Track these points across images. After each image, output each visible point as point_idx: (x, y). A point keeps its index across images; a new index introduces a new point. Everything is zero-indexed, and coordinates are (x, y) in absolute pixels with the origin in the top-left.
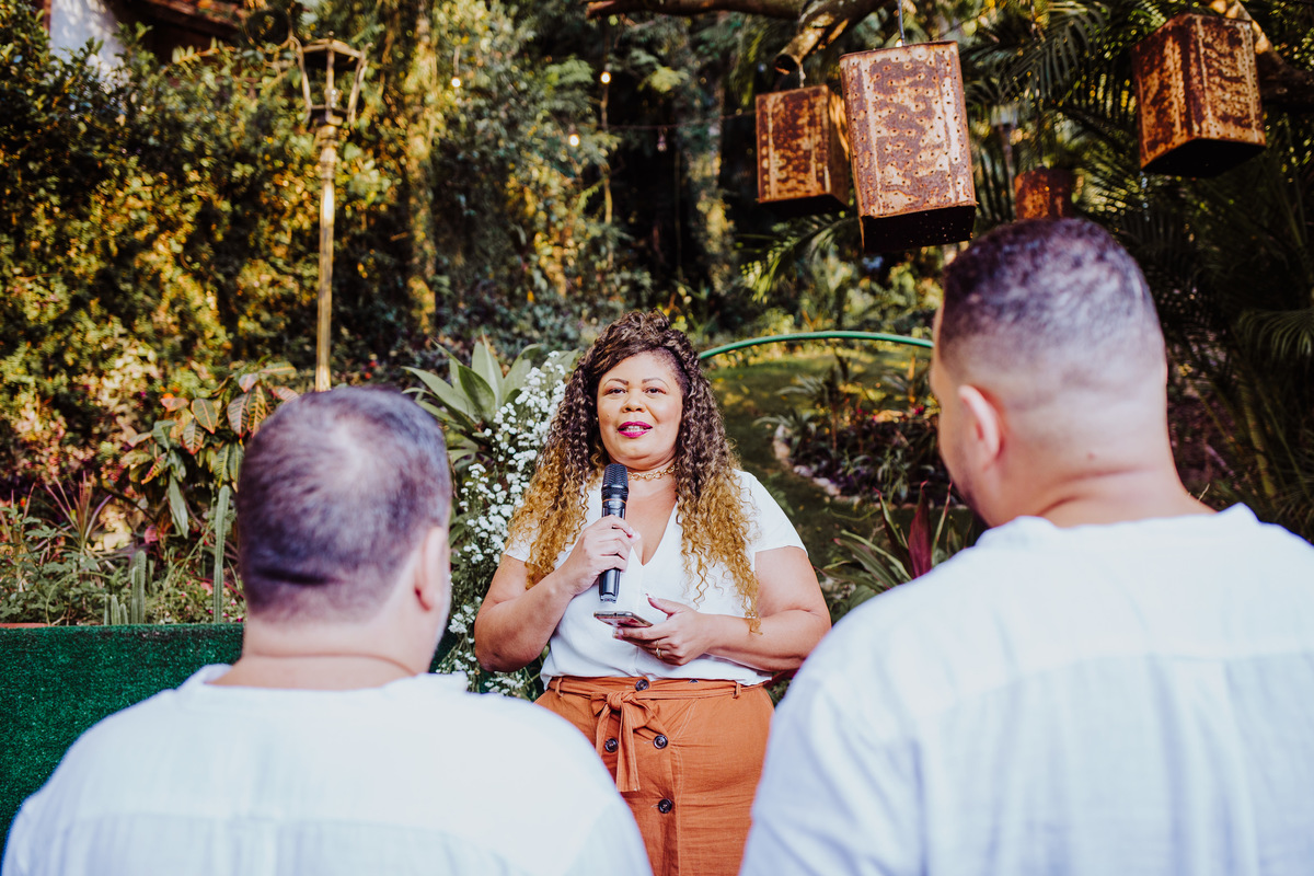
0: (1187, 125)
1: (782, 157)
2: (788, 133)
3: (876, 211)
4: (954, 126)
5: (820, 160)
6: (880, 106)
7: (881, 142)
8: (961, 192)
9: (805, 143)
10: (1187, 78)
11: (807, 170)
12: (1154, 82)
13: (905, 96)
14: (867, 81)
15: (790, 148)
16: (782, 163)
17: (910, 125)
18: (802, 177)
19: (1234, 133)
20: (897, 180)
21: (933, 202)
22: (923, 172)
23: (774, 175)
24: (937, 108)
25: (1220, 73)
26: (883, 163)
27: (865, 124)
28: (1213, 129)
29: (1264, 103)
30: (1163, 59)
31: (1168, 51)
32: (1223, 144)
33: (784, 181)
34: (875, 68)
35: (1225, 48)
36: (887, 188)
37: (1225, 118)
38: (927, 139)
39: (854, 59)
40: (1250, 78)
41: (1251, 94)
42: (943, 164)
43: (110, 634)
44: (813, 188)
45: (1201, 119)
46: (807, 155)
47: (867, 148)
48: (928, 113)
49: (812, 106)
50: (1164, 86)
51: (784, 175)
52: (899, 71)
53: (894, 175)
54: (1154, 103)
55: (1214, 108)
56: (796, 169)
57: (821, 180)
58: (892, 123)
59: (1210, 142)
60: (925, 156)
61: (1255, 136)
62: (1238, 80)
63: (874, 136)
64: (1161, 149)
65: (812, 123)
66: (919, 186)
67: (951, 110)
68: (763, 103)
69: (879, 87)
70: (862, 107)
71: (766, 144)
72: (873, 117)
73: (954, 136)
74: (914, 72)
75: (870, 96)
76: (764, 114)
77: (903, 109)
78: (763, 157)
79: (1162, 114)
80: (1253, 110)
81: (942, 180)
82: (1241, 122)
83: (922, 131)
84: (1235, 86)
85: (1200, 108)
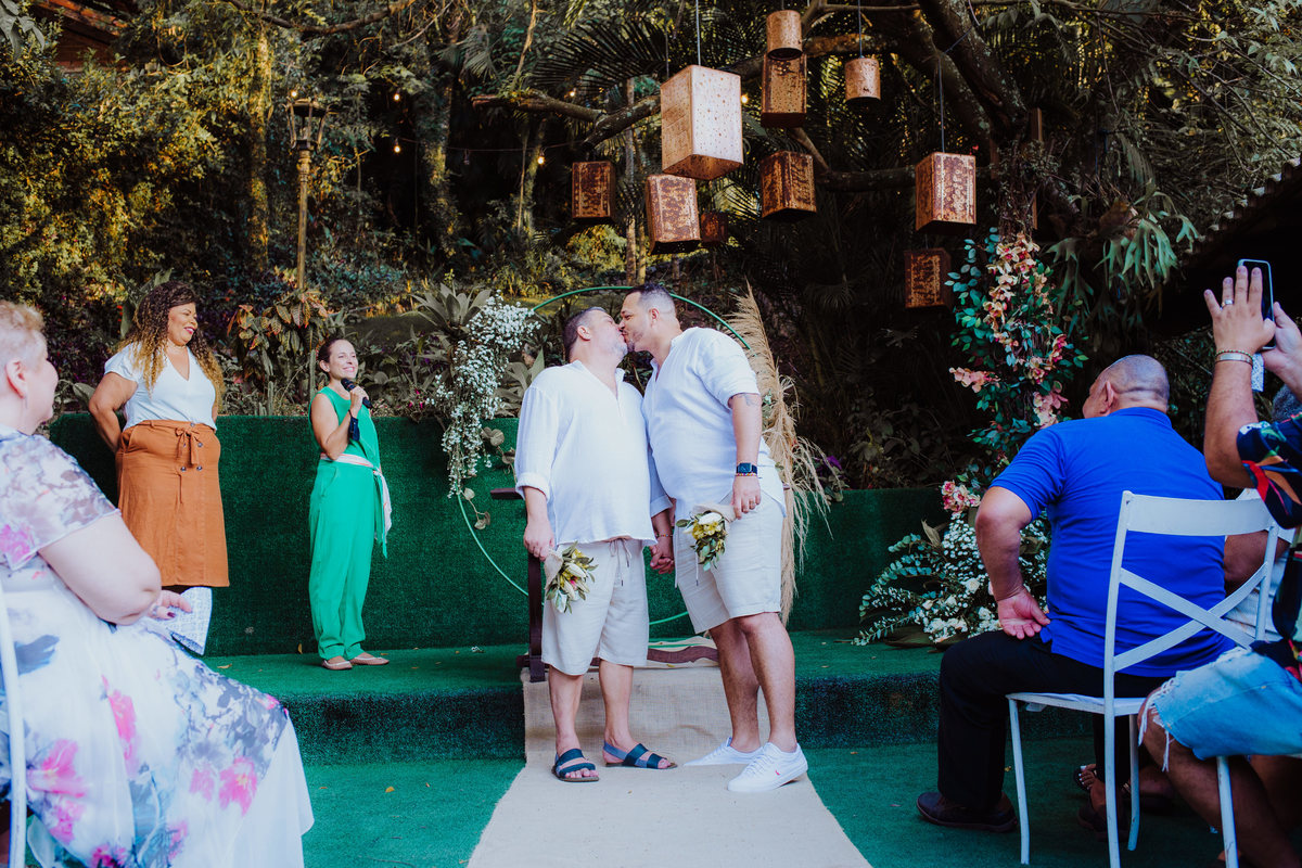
0: (783, 202)
1: (586, 195)
2: (589, 184)
3: (661, 240)
4: (693, 208)
5: (605, 199)
6: (664, 197)
7: (664, 212)
8: (695, 235)
9: (598, 190)
10: (784, 180)
11: (599, 204)
12: (769, 179)
13: (674, 194)
14: (659, 187)
15: (590, 191)
16: (585, 199)
17: (676, 206)
18: (596, 207)
19: (803, 206)
20: (670, 228)
21: (684, 238)
22: (680, 225)
23: (581, 204)
24: (686, 200)
25: (798, 179)
26: (665, 221)
27: (657, 204)
28: (794, 204)
29: (816, 192)
30: (774, 170)
31: (775, 167)
32: (798, 211)
33: (587, 208)
34: (662, 181)
35: (800, 167)
36: (666, 231)
37: (799, 199)
38: (683, 212)
39: (654, 177)
40: (811, 181)
41: (811, 188)
42: (688, 223)
43: (268, 419)
44: (601, 213)
45: (789, 199)
46: (599, 195)
47: (658, 214)
48: (683, 202)
49: (602, 172)
50: (774, 182)
51: (586, 205)
52: (672, 184)
53: (669, 226)
54: (769, 189)
55: (795, 195)
56: (593, 202)
57: (605, 209)
58: (668, 204)
59: (792, 209)
60: (681, 219)
61: (812, 208)
62: (805, 182)
63: (661, 210)
64: (771, 211)
65: (601, 180)
66: (679, 231)
67: (692, 201)
68: (577, 166)
69: (664, 189)
70: (656, 197)
71: (578, 188)
72: (661, 202)
73: (693, 211)
74: (678, 184)
75: (660, 193)
76: (577, 172)
77: (673, 199)
78: (575, 195)
79: (772, 195)
80: (812, 196)
81: (688, 229)
82: (806, 201)
83: (680, 209)
84: (805, 185)
85: (789, 194)
